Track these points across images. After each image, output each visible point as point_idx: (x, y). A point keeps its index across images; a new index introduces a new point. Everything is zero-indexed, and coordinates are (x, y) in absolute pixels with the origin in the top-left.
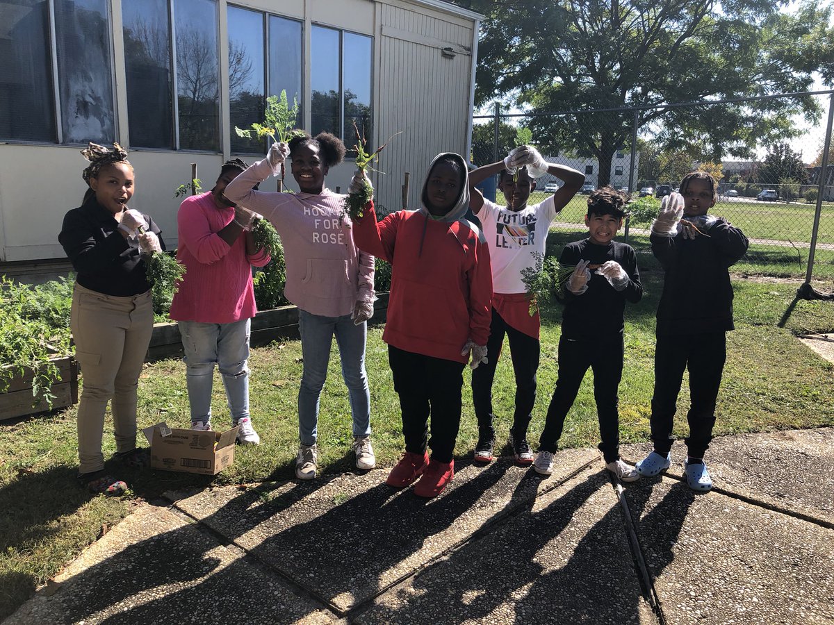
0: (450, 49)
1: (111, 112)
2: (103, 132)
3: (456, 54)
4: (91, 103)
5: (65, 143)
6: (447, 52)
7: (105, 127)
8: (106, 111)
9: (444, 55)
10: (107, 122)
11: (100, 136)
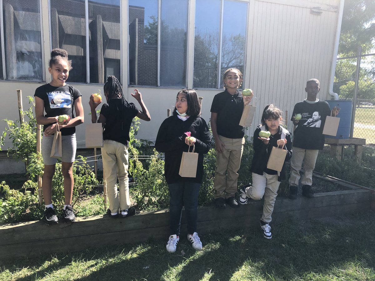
0: (318, 8)
1: (40, 59)
2: (35, 72)
3: (322, 11)
4: (26, 54)
5: (7, 79)
6: (315, 10)
7: (36, 69)
8: (37, 59)
9: (312, 12)
10: (37, 65)
11: (33, 74)
